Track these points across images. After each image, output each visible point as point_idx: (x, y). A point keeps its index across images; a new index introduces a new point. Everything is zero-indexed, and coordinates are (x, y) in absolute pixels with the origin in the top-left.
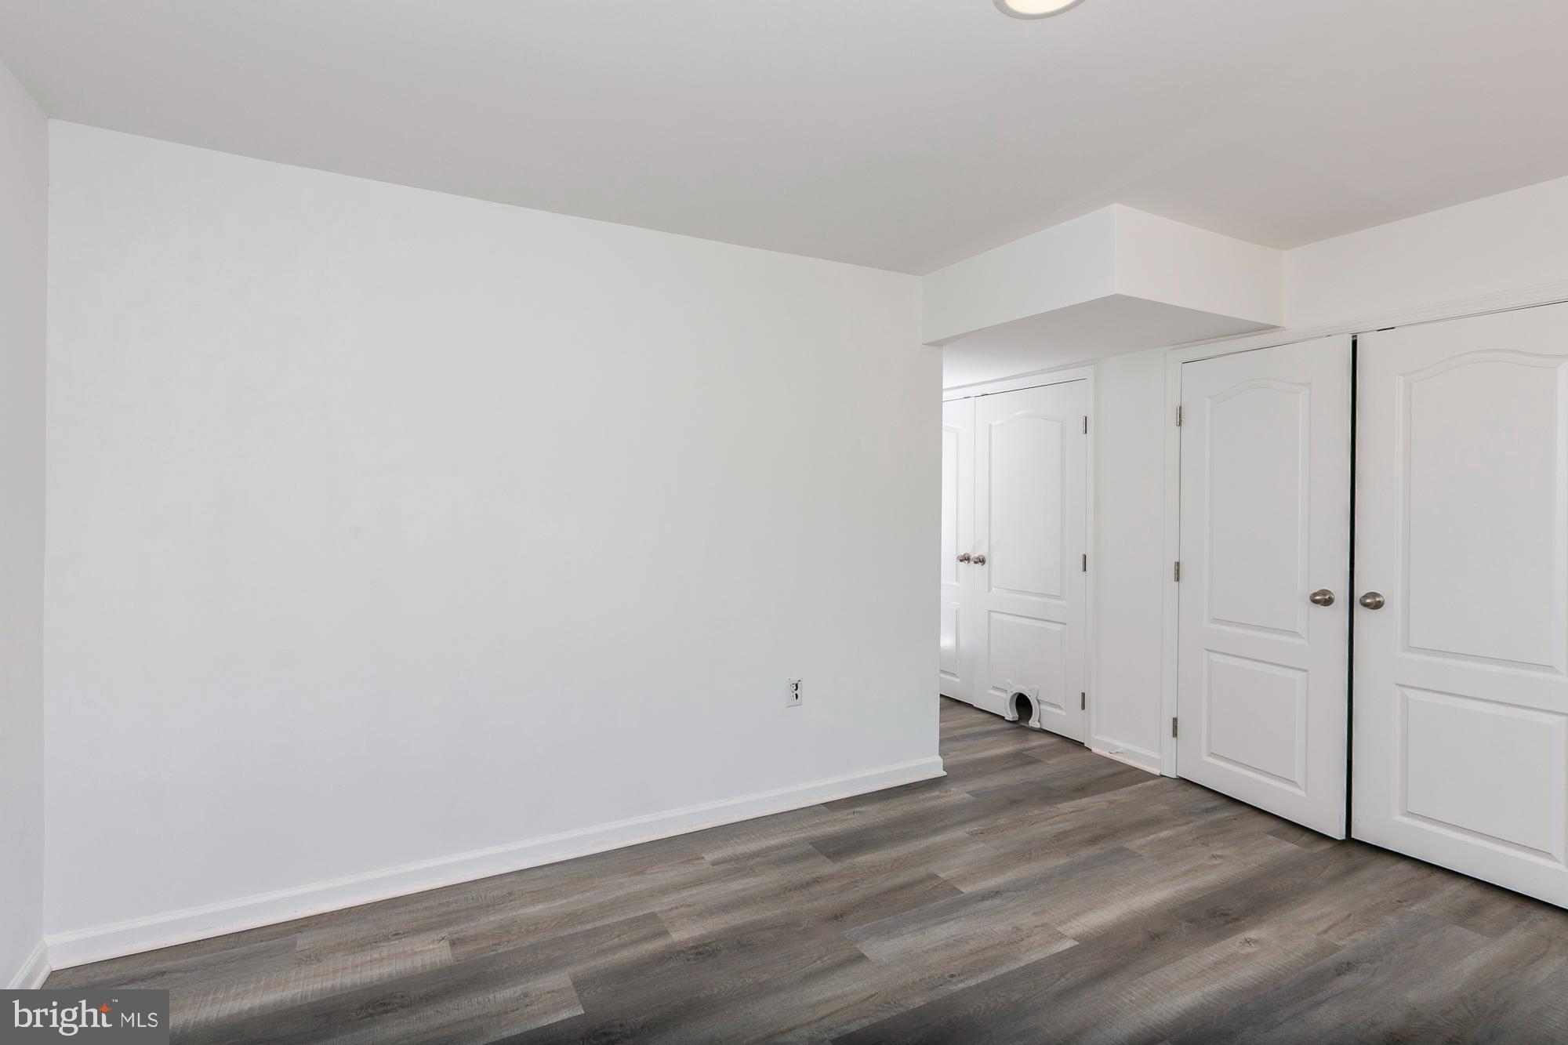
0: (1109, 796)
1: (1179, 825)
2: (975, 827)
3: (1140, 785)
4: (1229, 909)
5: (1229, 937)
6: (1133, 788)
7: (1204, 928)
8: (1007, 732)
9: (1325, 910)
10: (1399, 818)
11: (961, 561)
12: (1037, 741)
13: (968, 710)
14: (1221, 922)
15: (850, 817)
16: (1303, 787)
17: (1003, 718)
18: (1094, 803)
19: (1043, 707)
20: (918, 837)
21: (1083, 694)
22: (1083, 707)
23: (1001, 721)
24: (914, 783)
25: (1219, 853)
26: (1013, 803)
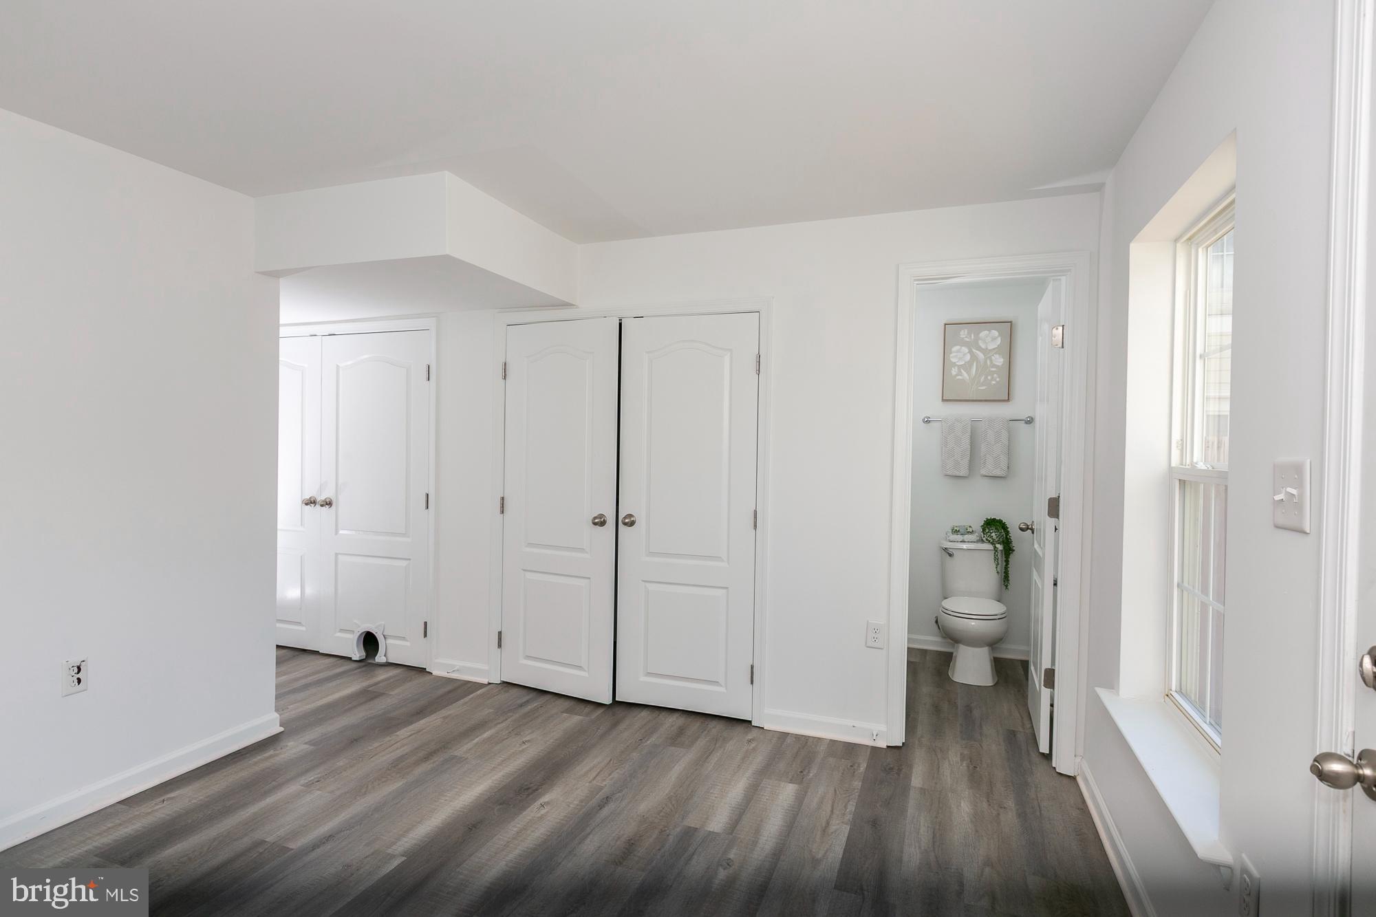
0: (444, 713)
1: (499, 723)
2: (311, 777)
3: (471, 696)
4: (531, 783)
5: (529, 807)
6: (466, 699)
7: (512, 806)
8: (356, 671)
9: (595, 762)
10: (643, 679)
11: (307, 504)
12: (382, 675)
13: (312, 657)
14: (525, 796)
15: (158, 807)
16: (586, 669)
17: (350, 659)
18: (431, 722)
19: (389, 641)
20: (244, 805)
21: (426, 623)
22: (425, 635)
23: (349, 662)
24: (244, 748)
25: (527, 738)
26: (353, 742)
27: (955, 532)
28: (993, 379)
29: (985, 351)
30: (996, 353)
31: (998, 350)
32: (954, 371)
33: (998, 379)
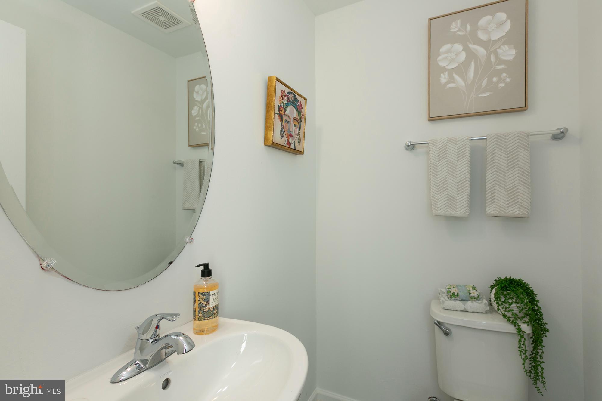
27: (453, 296)
28: (500, 80)
29: (485, 44)
30: (504, 44)
31: (507, 40)
32: (444, 78)
33: (508, 80)
